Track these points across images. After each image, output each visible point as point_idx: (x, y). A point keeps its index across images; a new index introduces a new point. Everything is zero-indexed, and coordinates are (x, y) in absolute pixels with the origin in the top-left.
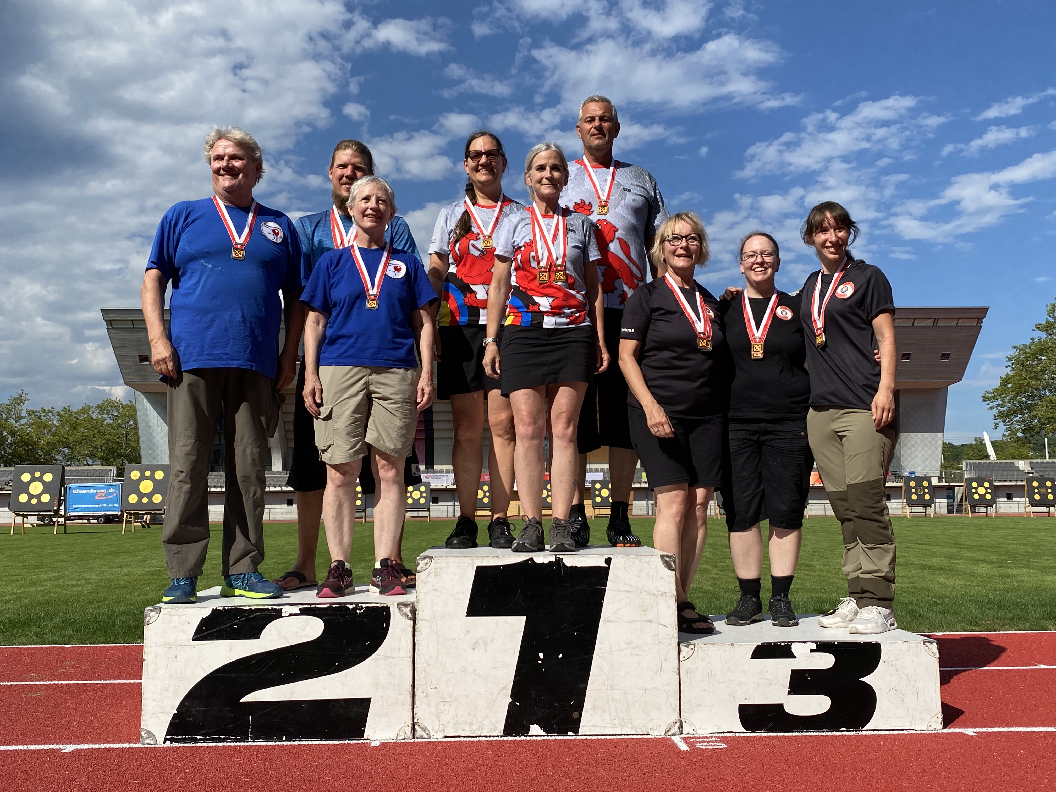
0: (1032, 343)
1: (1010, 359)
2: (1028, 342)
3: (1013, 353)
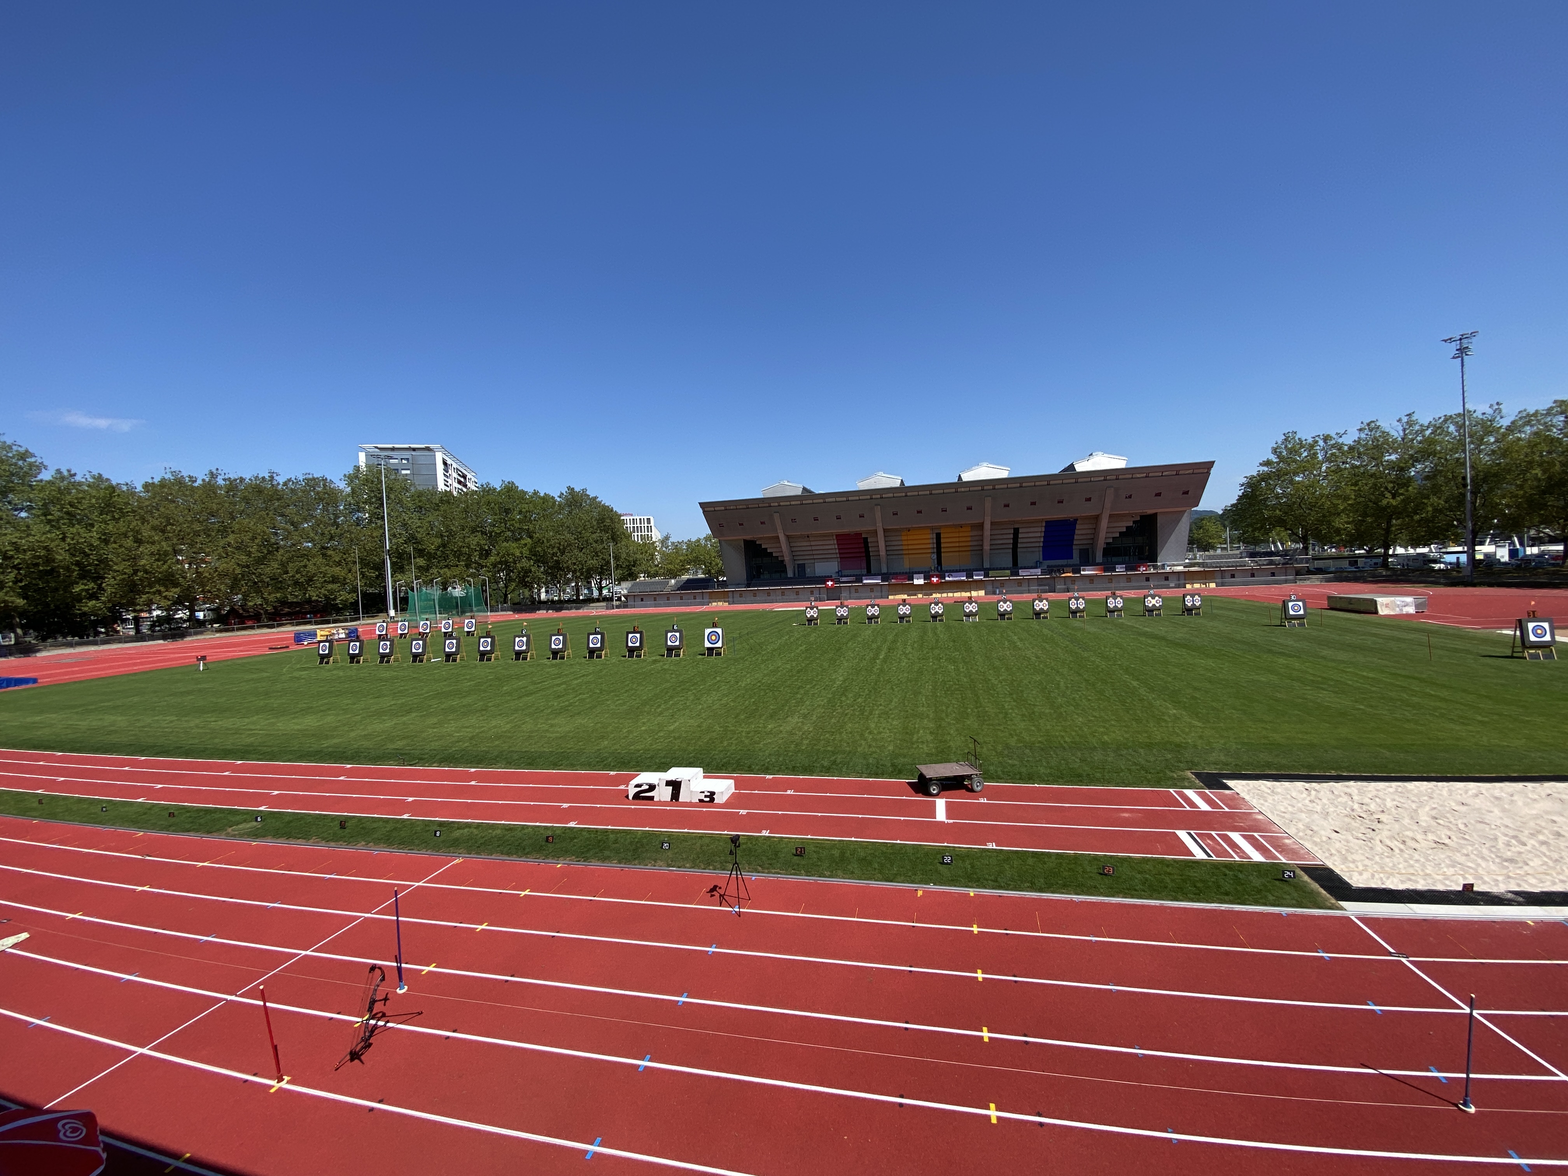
0: (1258, 475)
1: (1242, 485)
2: (1255, 474)
3: (1244, 480)
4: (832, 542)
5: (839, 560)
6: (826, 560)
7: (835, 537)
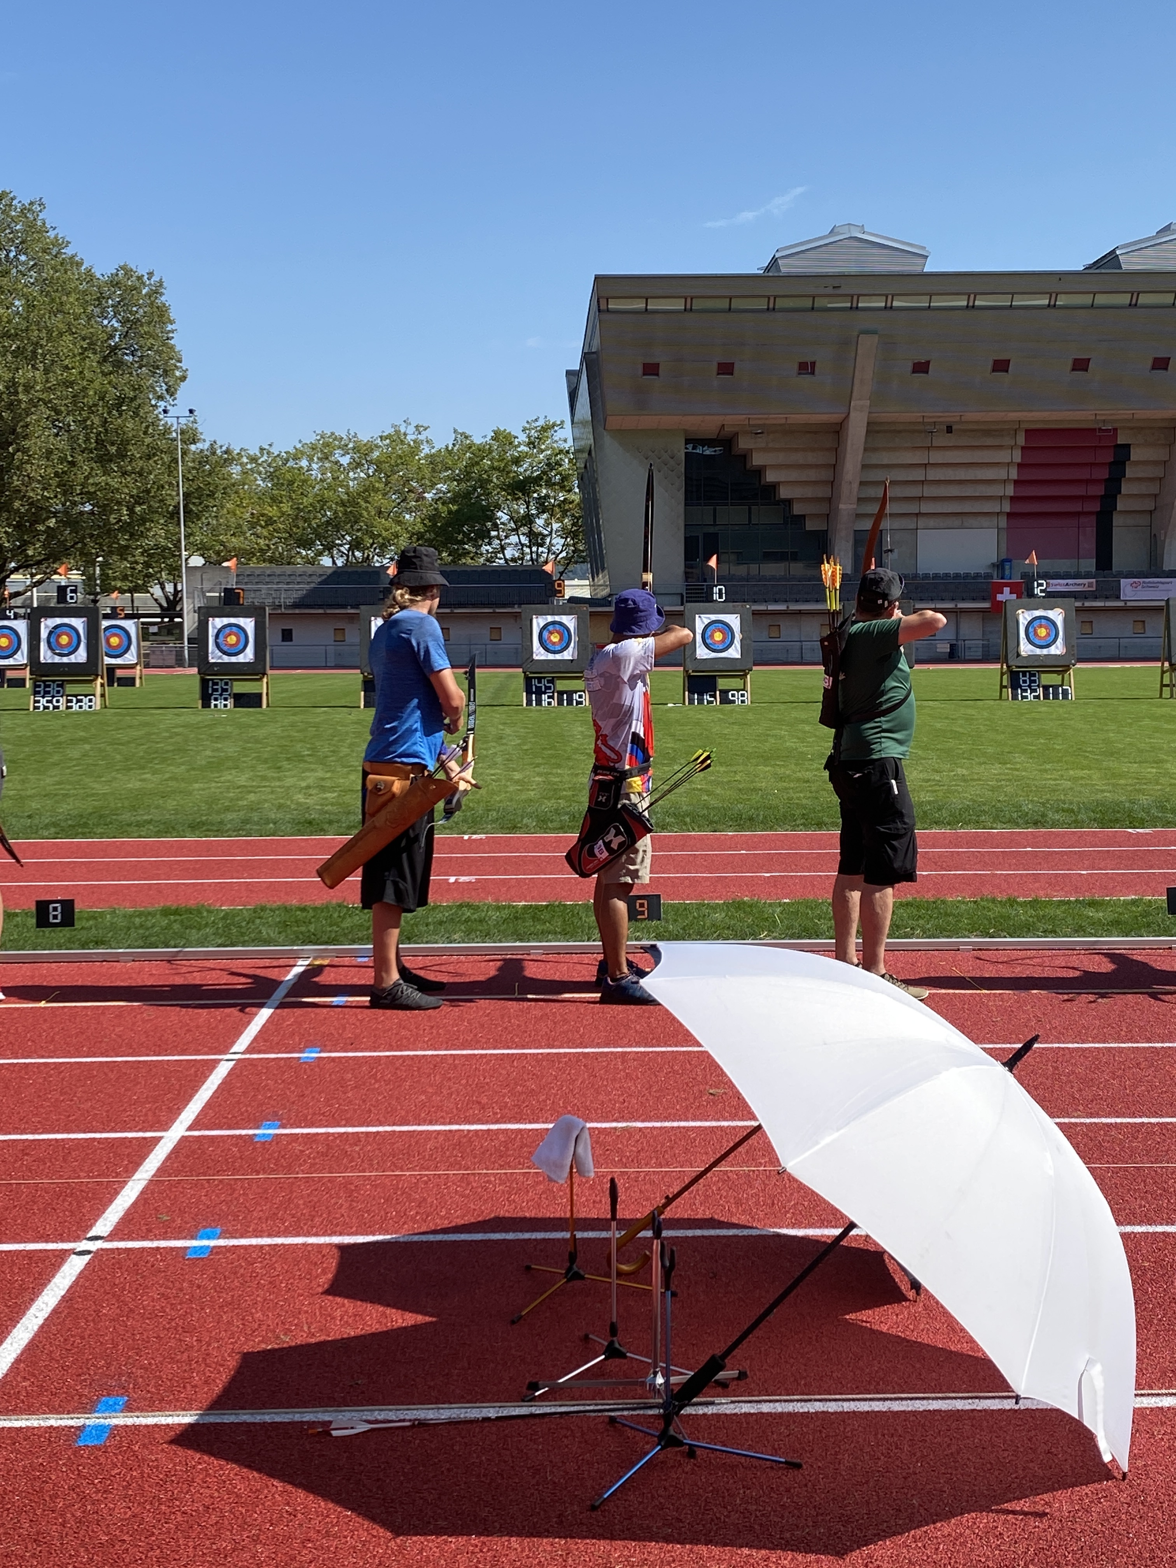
4: (1003, 456)
5: (1003, 522)
6: (957, 522)
7: (1021, 440)
